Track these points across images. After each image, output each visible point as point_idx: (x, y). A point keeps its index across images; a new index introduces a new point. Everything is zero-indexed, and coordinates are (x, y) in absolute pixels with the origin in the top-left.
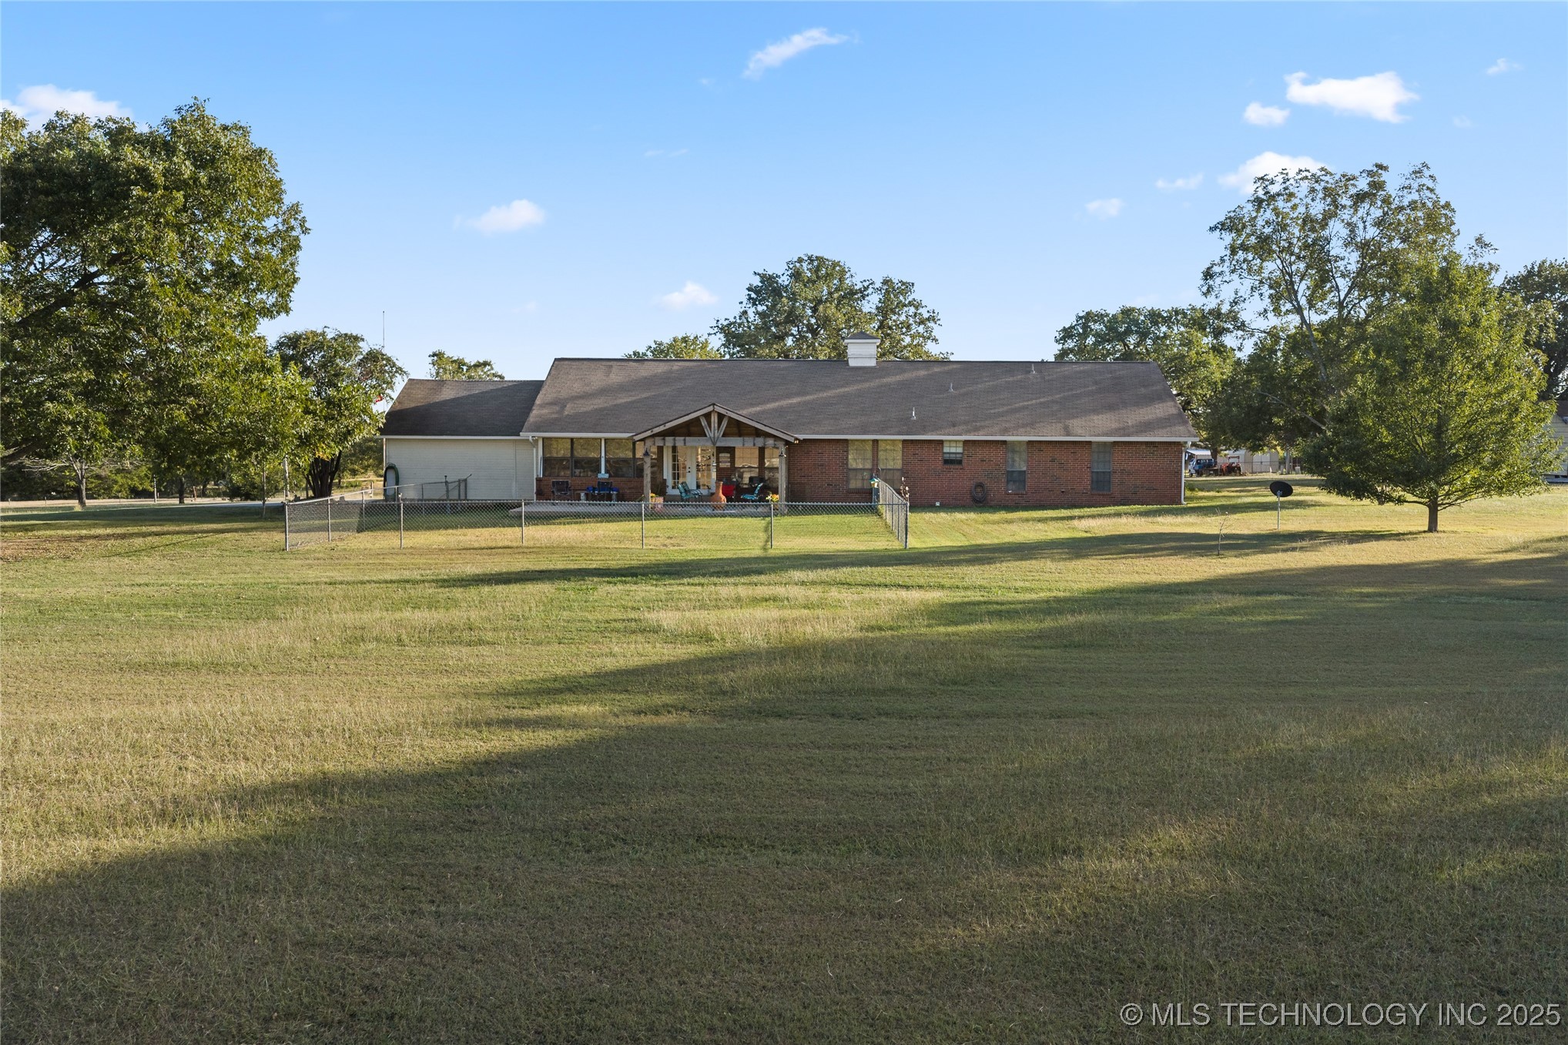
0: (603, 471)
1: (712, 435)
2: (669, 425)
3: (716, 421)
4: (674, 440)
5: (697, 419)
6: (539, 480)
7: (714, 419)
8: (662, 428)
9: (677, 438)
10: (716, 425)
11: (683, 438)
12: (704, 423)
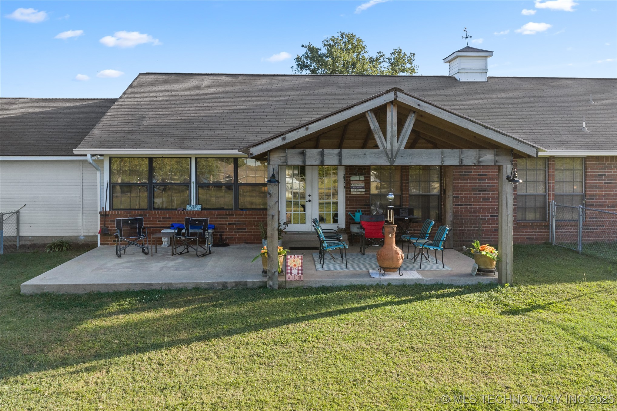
0: (193, 202)
1: (388, 146)
2: (315, 128)
3: (395, 120)
4: (322, 155)
5: (362, 117)
6: (104, 215)
7: (392, 116)
8: (302, 133)
9: (326, 151)
10: (395, 128)
11: (337, 151)
12: (374, 124)
